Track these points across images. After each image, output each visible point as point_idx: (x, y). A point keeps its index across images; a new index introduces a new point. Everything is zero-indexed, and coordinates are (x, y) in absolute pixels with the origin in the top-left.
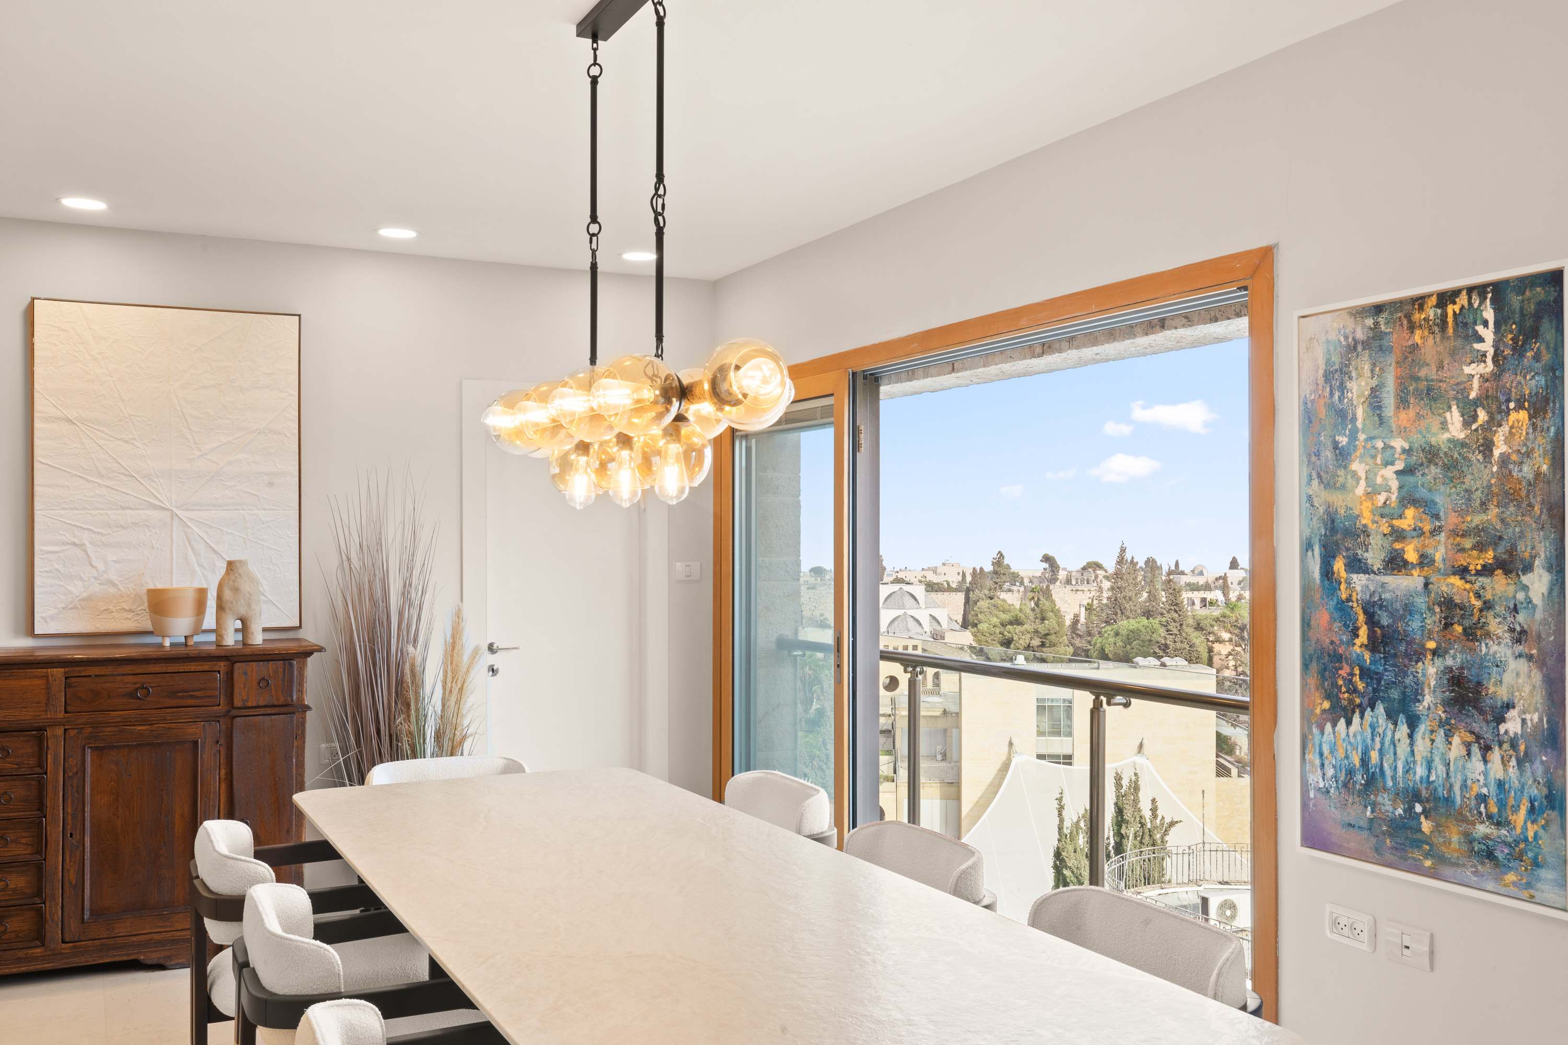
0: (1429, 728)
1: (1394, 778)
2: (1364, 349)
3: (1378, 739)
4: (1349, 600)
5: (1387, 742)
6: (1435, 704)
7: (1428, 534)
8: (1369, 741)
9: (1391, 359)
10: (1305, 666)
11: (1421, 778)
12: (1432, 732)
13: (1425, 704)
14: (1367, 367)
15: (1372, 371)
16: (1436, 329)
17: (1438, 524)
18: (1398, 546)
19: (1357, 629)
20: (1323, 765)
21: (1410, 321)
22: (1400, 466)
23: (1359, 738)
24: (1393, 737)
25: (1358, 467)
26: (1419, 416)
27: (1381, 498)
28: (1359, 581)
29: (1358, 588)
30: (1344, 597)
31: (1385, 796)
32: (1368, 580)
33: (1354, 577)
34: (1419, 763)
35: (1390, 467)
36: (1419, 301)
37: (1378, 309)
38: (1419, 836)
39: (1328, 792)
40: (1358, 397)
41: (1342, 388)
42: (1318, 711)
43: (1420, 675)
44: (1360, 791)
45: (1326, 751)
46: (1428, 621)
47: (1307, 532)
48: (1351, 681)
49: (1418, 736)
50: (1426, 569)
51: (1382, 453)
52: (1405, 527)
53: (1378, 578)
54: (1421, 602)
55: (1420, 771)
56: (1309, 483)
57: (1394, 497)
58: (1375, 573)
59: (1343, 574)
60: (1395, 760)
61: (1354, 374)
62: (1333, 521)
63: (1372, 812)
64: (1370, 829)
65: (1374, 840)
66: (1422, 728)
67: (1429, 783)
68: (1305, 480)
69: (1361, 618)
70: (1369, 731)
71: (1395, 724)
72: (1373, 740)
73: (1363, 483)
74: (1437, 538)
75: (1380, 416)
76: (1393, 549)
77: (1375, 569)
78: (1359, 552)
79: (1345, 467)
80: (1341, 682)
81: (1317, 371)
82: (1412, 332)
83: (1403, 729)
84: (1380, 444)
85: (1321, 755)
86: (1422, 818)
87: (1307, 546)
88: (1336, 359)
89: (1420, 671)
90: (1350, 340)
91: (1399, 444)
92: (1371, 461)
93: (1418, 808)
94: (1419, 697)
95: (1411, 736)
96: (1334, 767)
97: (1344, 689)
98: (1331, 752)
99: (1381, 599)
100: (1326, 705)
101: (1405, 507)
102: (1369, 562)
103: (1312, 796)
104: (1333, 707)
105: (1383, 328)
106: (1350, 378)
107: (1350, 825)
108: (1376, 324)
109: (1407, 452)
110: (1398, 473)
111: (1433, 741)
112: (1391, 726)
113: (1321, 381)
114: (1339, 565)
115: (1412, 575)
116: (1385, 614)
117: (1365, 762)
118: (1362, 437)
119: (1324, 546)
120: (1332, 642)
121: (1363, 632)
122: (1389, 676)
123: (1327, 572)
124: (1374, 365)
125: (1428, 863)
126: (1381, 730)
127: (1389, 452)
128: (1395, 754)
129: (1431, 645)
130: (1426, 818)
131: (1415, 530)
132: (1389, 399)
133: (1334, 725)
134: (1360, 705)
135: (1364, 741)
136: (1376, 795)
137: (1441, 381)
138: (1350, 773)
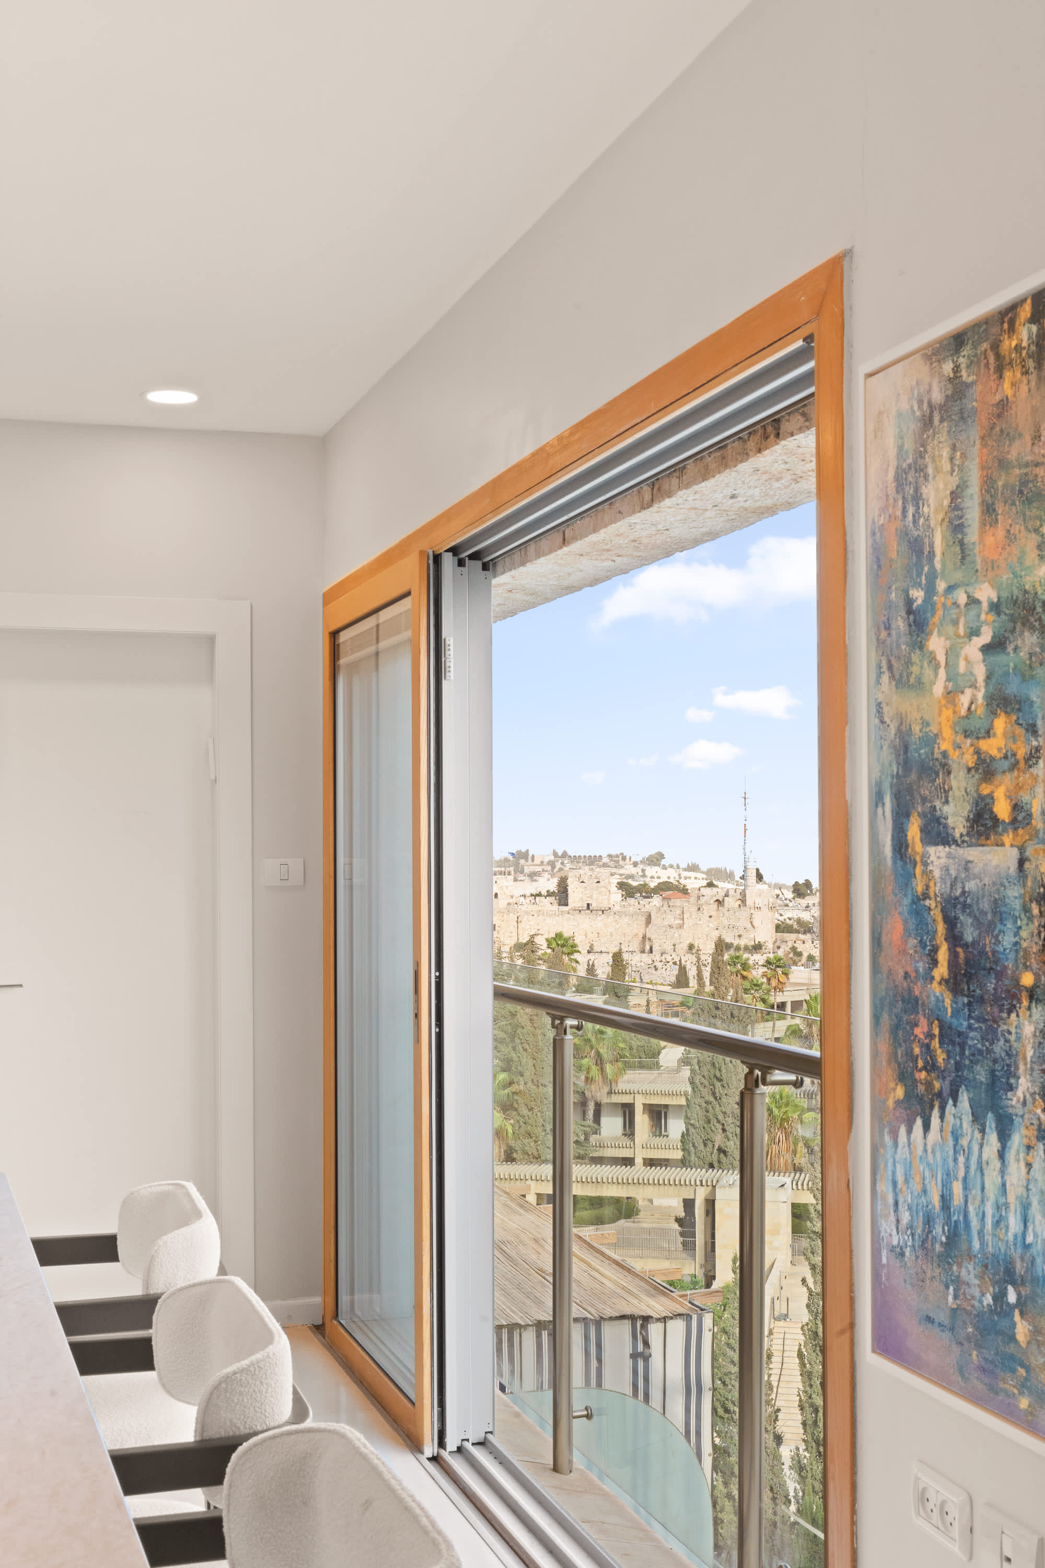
0: (1025, 1141)
1: (981, 1233)
2: (942, 420)
3: (961, 1159)
4: (926, 896)
5: (973, 1167)
6: (1033, 1095)
7: (1022, 765)
8: (951, 1163)
9: (974, 433)
10: (876, 1018)
11: (1015, 1236)
12: (1029, 1148)
13: (1019, 1094)
14: (945, 453)
15: (952, 459)
16: (1031, 364)
17: (1035, 743)
18: (985, 790)
19: (935, 950)
20: (896, 1204)
21: (998, 356)
22: (986, 637)
23: (938, 1155)
24: (980, 1156)
25: (937, 644)
26: (1010, 537)
27: (964, 700)
28: (938, 855)
29: (937, 874)
30: (920, 889)
31: (971, 1267)
32: (949, 856)
33: (932, 850)
34: (1012, 1207)
35: (975, 639)
36: (1008, 315)
37: (958, 340)
38: (1011, 1349)
39: (902, 1254)
40: (936, 511)
41: (917, 499)
42: (891, 1103)
43: (1012, 1038)
44: (940, 1256)
45: (900, 1179)
46: (1024, 934)
47: (876, 774)
48: (928, 1046)
49: (1011, 1156)
50: (1020, 831)
51: (965, 616)
52: (994, 752)
53: (961, 851)
54: (1014, 894)
55: (1014, 1223)
56: (878, 682)
57: (980, 696)
58: (955, 842)
59: (919, 847)
60: (983, 1201)
61: (930, 470)
62: (906, 748)
63: (956, 1297)
64: (952, 1329)
65: (956, 1350)
66: (1017, 1140)
67: (1027, 1247)
68: (874, 676)
69: (941, 928)
70: (951, 1142)
71: (983, 1131)
72: (955, 1160)
73: (942, 673)
74: (1034, 770)
75: (962, 543)
76: (980, 796)
77: (957, 835)
78: (938, 804)
79: (921, 648)
80: (917, 1051)
81: (887, 471)
82: (1001, 377)
83: (993, 1138)
84: (962, 599)
85: (895, 1184)
86: (1017, 1313)
87: (877, 799)
88: (909, 445)
89: (1013, 1030)
90: (925, 406)
91: (986, 593)
92: (950, 629)
93: (1012, 1297)
94: (1012, 1081)
95: (1002, 1155)
96: (910, 1208)
97: (920, 1064)
98: (906, 1181)
99: (964, 893)
100: (900, 1092)
101: (995, 714)
102: (950, 821)
103: (884, 1261)
104: (908, 1095)
105: (964, 373)
106: (926, 477)
107: (929, 1319)
108: (957, 369)
109: (995, 607)
110: (986, 649)
111: (1029, 1166)
112: (978, 1135)
113: (892, 486)
114: (914, 831)
115: (1003, 845)
116: (970, 920)
117: (946, 1201)
118: (941, 586)
119: (897, 796)
120: (906, 975)
121: (943, 955)
122: (974, 1040)
123: (901, 846)
124: (954, 448)
125: (1024, 1403)
126: (964, 1142)
127: (973, 613)
128: (983, 1189)
129: (1027, 979)
130: (1022, 1314)
131: (1006, 757)
132: (973, 513)
133: (909, 1131)
134: (939, 1095)
135: (945, 1160)
136: (960, 1266)
137: (1037, 465)
138: (929, 1221)
